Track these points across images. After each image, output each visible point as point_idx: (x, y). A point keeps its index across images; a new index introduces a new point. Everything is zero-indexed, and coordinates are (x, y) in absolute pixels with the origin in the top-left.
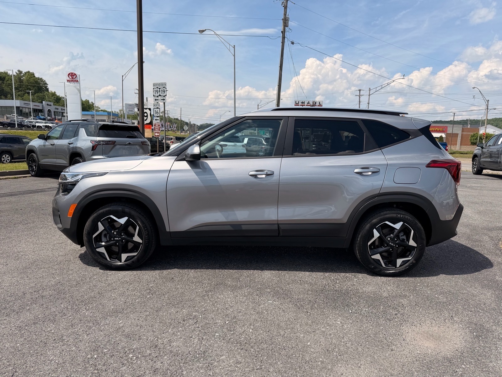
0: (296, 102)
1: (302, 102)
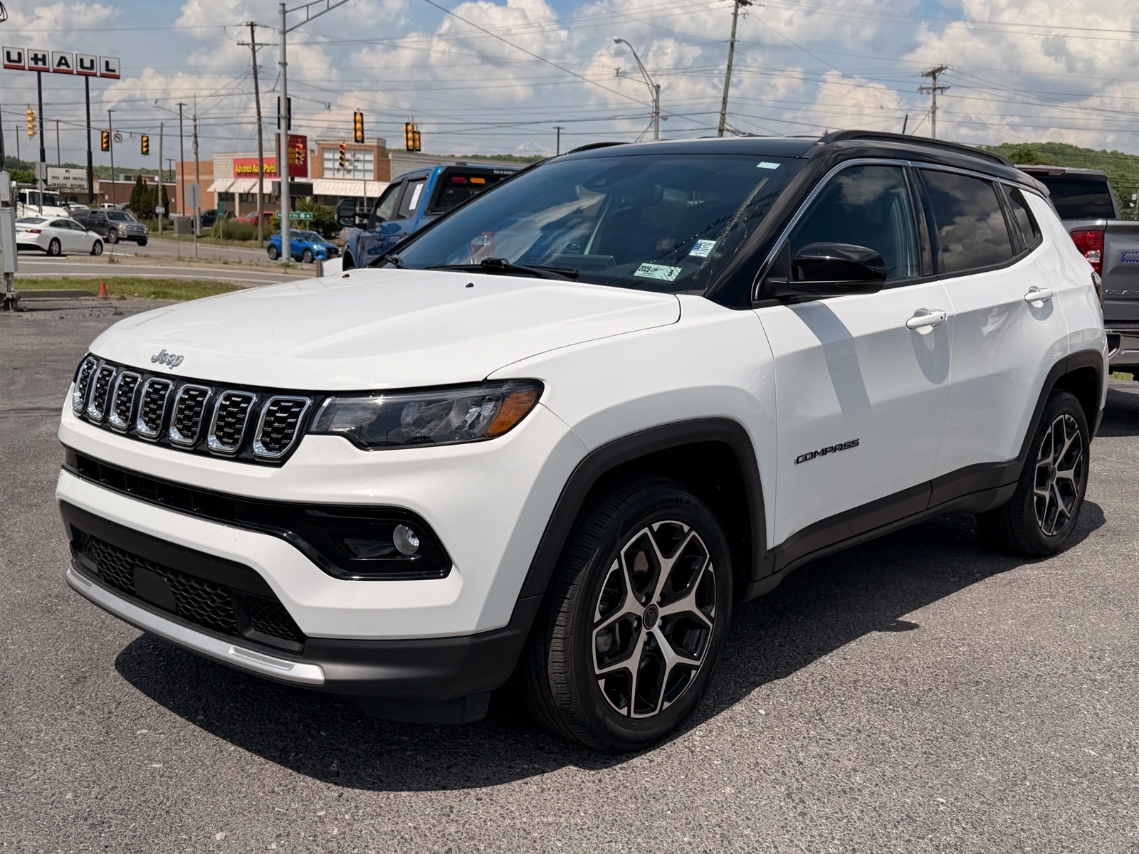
0: (8, 54)
1: (36, 55)
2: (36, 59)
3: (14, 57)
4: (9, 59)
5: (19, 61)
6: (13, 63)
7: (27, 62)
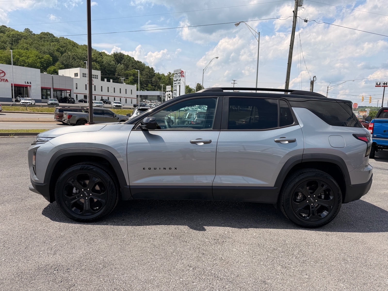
0: (377, 83)
1: (384, 83)
2: (384, 84)
3: (378, 84)
4: (377, 84)
5: (380, 84)
6: (378, 85)
7: (382, 85)
